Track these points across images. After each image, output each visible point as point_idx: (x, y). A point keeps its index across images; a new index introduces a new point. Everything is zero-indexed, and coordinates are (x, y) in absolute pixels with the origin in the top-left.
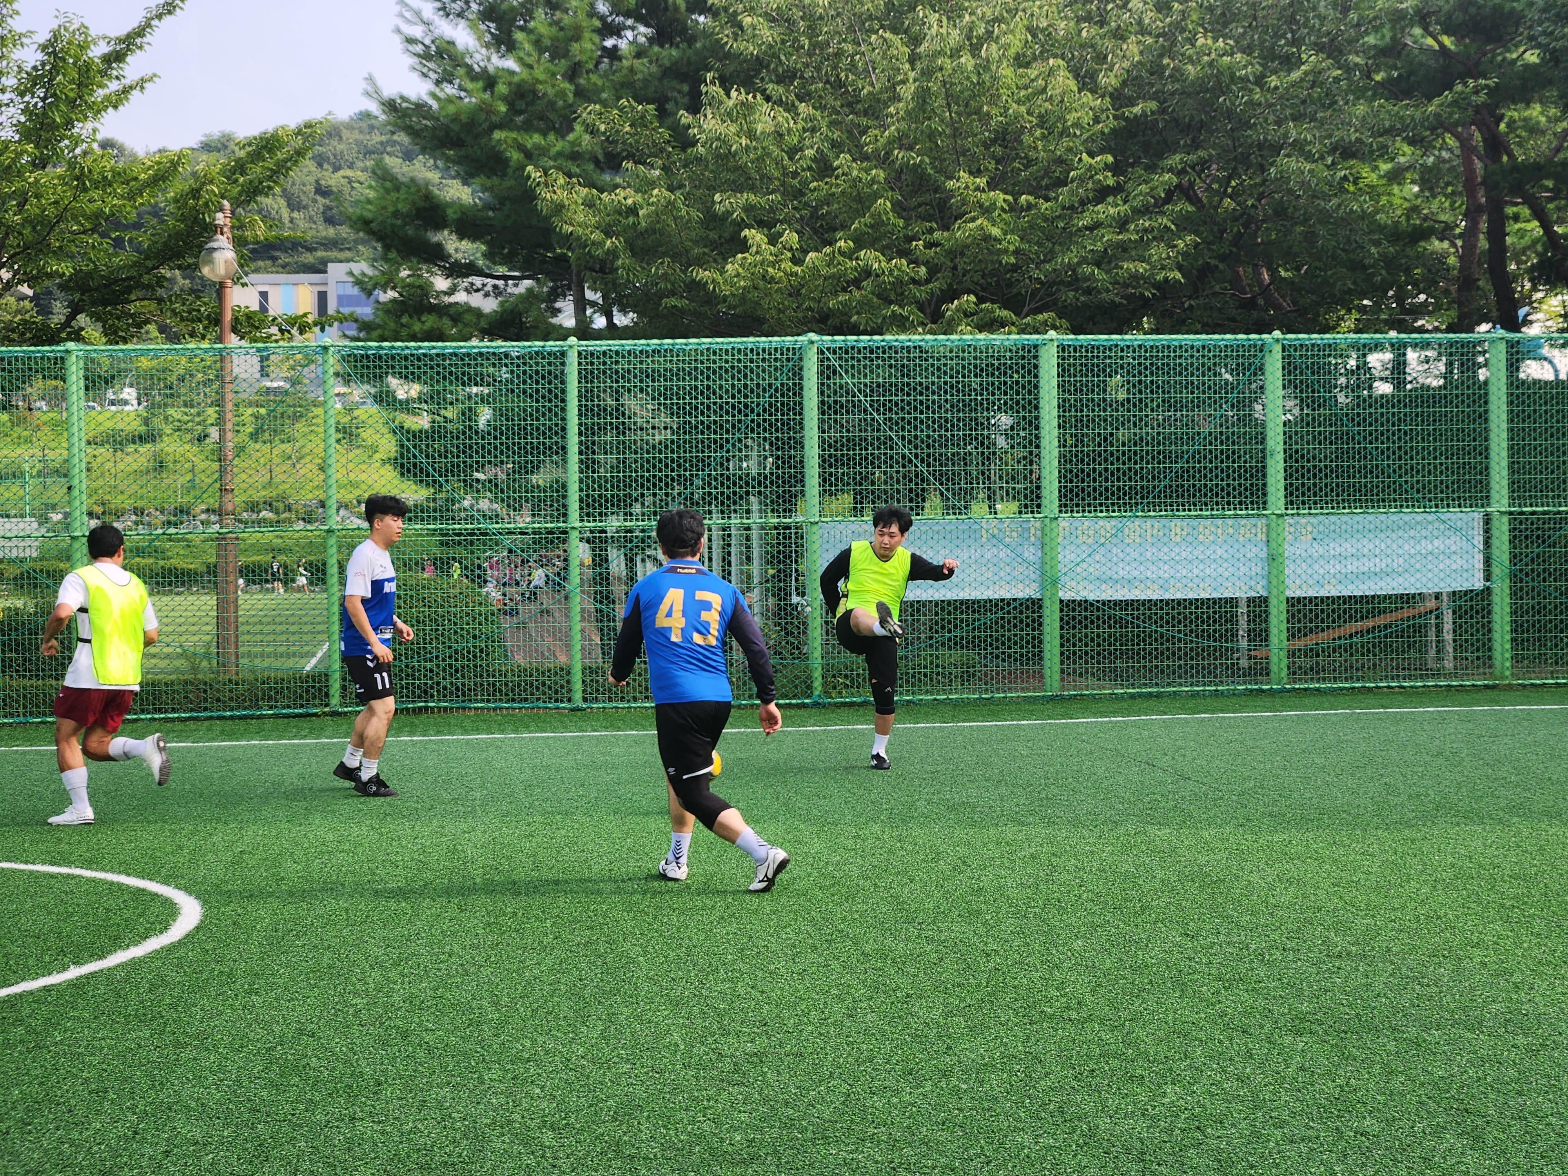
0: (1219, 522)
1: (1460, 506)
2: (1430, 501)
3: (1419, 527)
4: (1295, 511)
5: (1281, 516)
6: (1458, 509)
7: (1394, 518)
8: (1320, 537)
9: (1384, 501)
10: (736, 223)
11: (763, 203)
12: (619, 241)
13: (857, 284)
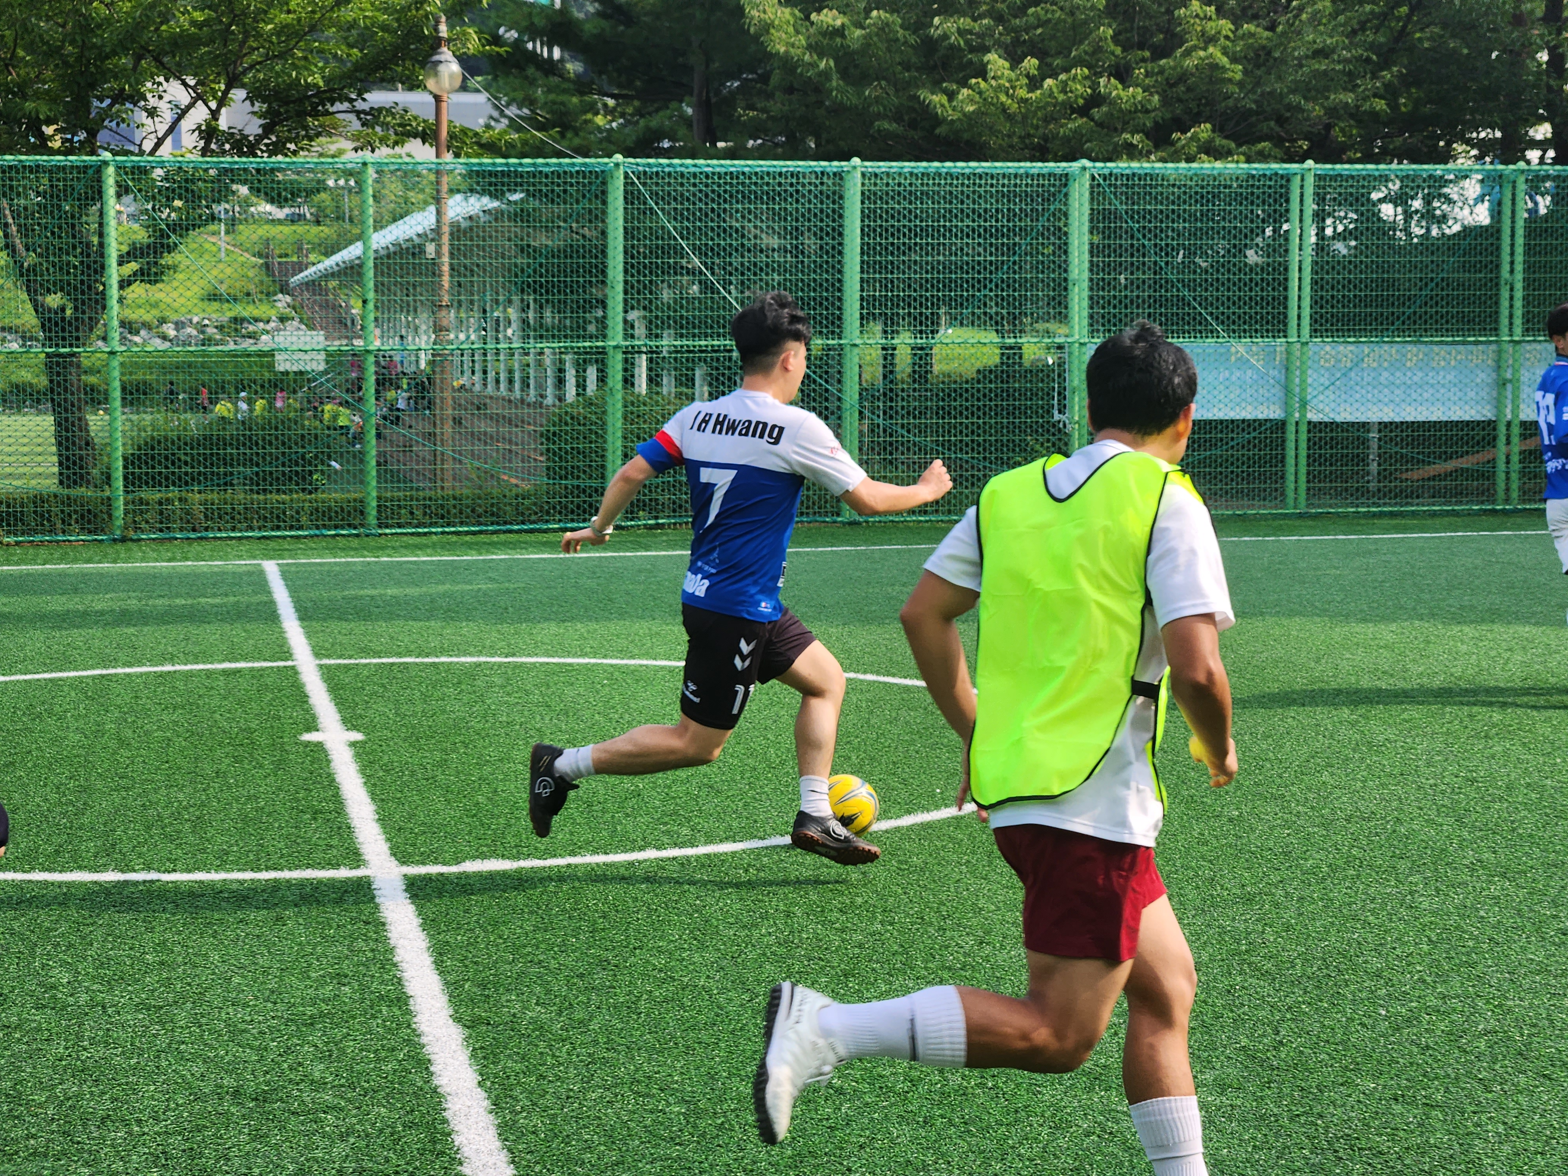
0: (1460, 348)
4: (1531, 338)
5: (1519, 342)
10: (952, 47)
11: (976, 27)
12: (832, 63)
13: (1084, 111)
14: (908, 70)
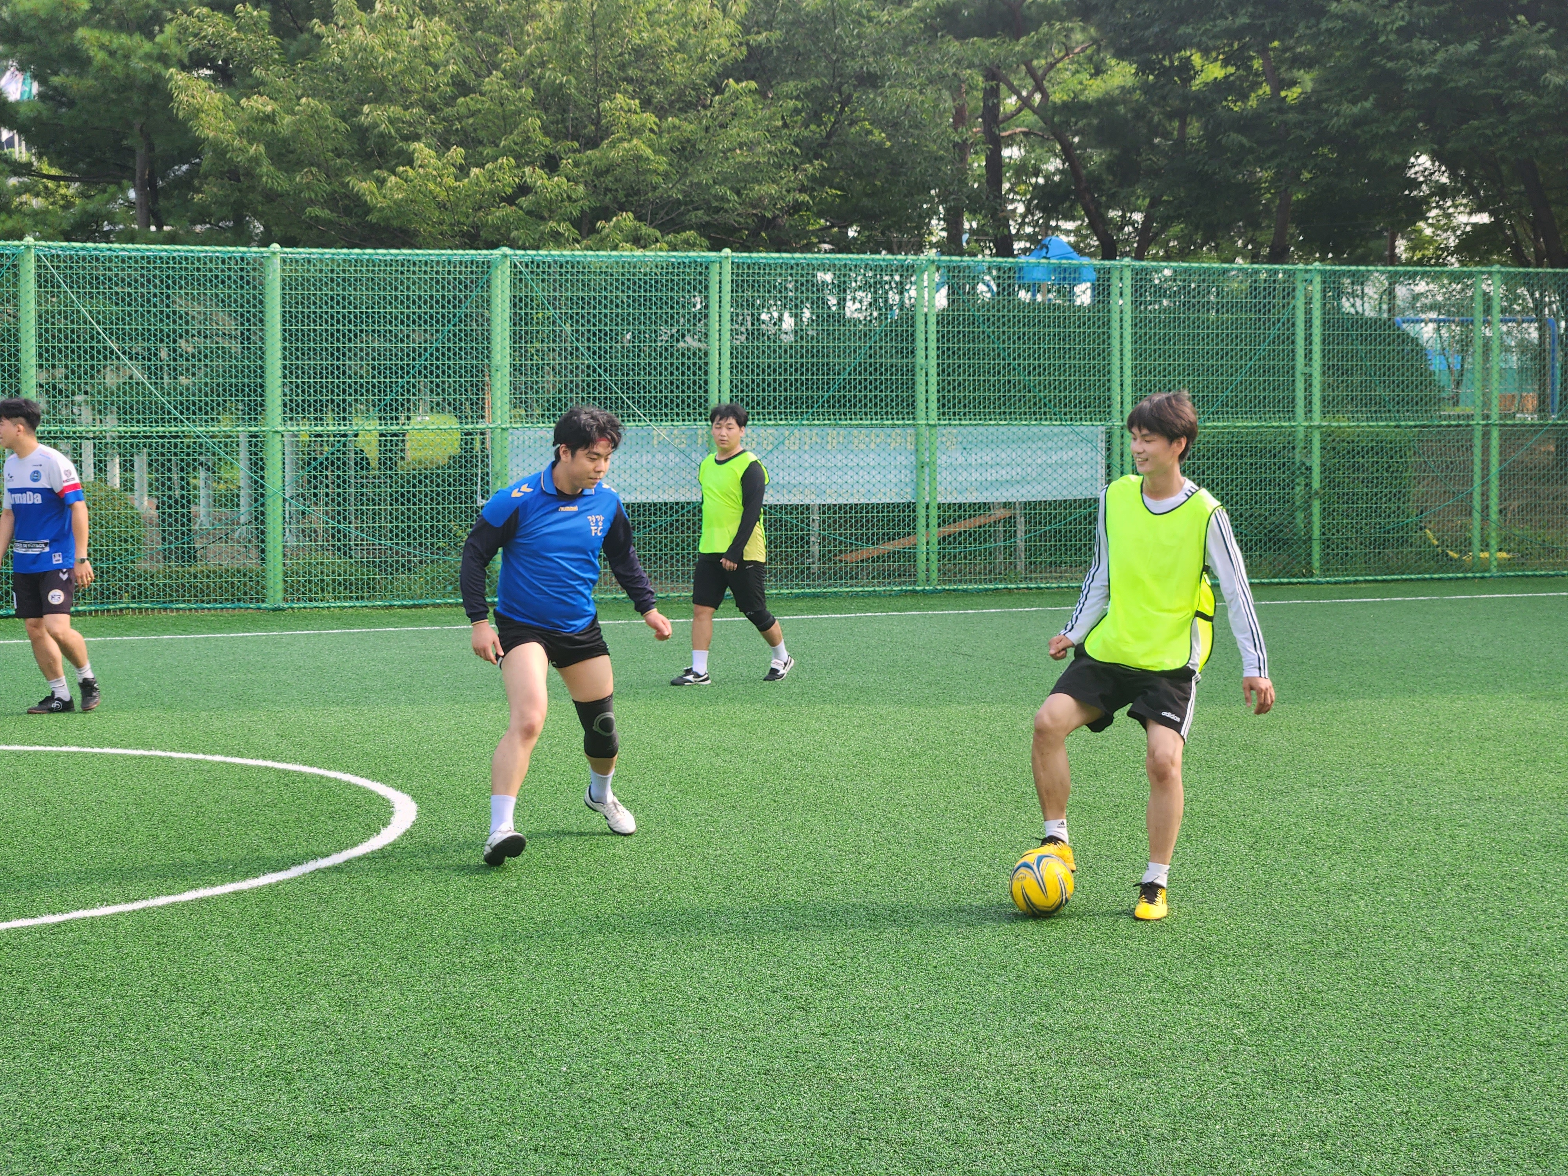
1: (1091, 419)
2: (1065, 414)
3: (1055, 439)
4: (947, 422)
5: (934, 426)
6: (1089, 423)
7: (1035, 430)
8: (969, 446)
9: (1025, 414)
10: (382, 135)
11: (407, 116)
12: (262, 149)
13: (510, 200)
14: (339, 156)
